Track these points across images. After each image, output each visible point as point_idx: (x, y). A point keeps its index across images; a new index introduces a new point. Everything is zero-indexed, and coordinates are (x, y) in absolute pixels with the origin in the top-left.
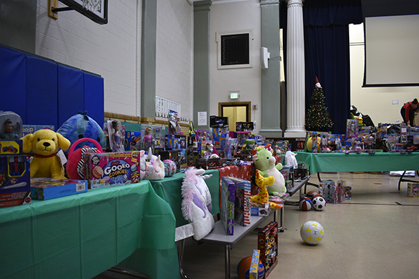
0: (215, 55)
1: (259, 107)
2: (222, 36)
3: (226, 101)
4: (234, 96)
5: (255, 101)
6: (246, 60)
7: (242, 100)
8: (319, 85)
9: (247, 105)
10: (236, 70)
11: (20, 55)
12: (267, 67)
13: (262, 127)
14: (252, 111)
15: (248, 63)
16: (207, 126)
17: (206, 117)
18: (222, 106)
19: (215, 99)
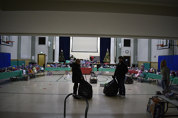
0: (37, 42)
1: (48, 55)
2: (39, 37)
3: (39, 53)
4: (41, 52)
5: (47, 54)
7: (43, 54)
8: (62, 51)
9: (45, 55)
10: (42, 46)
12: (49, 46)
13: (48, 60)
14: (46, 57)
15: (45, 45)
16: (34, 60)
17: (34, 58)
18: (38, 55)
19: (37, 53)
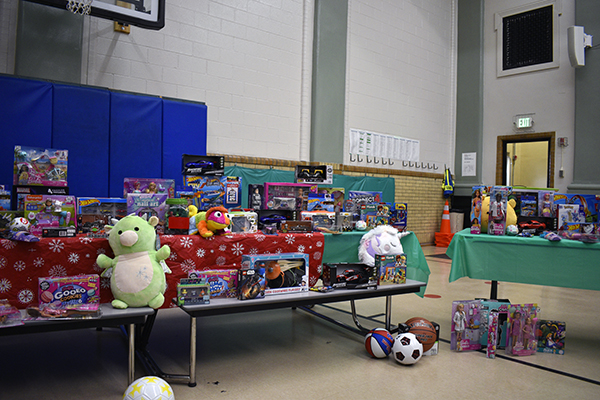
1: (570, 142)
2: (504, 19)
3: (508, 132)
4: (524, 123)
6: (546, 56)
7: (538, 130)
9: (548, 137)
10: (531, 77)
11: (40, 87)
13: (574, 180)
14: (558, 149)
15: (552, 61)
16: (476, 179)
17: (473, 163)
18: (504, 141)
19: (492, 131)
